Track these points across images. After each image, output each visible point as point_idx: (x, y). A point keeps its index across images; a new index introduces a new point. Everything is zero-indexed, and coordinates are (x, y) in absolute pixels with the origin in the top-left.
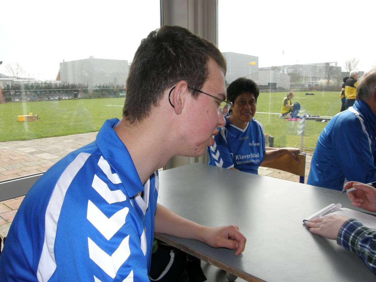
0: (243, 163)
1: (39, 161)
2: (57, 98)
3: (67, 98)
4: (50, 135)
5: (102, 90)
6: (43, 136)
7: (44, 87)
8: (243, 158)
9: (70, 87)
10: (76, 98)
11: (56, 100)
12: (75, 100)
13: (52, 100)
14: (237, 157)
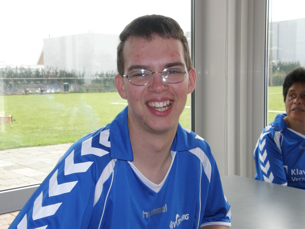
0: (301, 180)
1: (18, 178)
2: (38, 91)
3: (53, 91)
4: (31, 144)
5: (105, 81)
6: (22, 145)
7: (20, 74)
8: (302, 174)
9: (58, 75)
10: (66, 92)
11: (37, 93)
12: (66, 95)
13: (31, 94)
14: (293, 172)
